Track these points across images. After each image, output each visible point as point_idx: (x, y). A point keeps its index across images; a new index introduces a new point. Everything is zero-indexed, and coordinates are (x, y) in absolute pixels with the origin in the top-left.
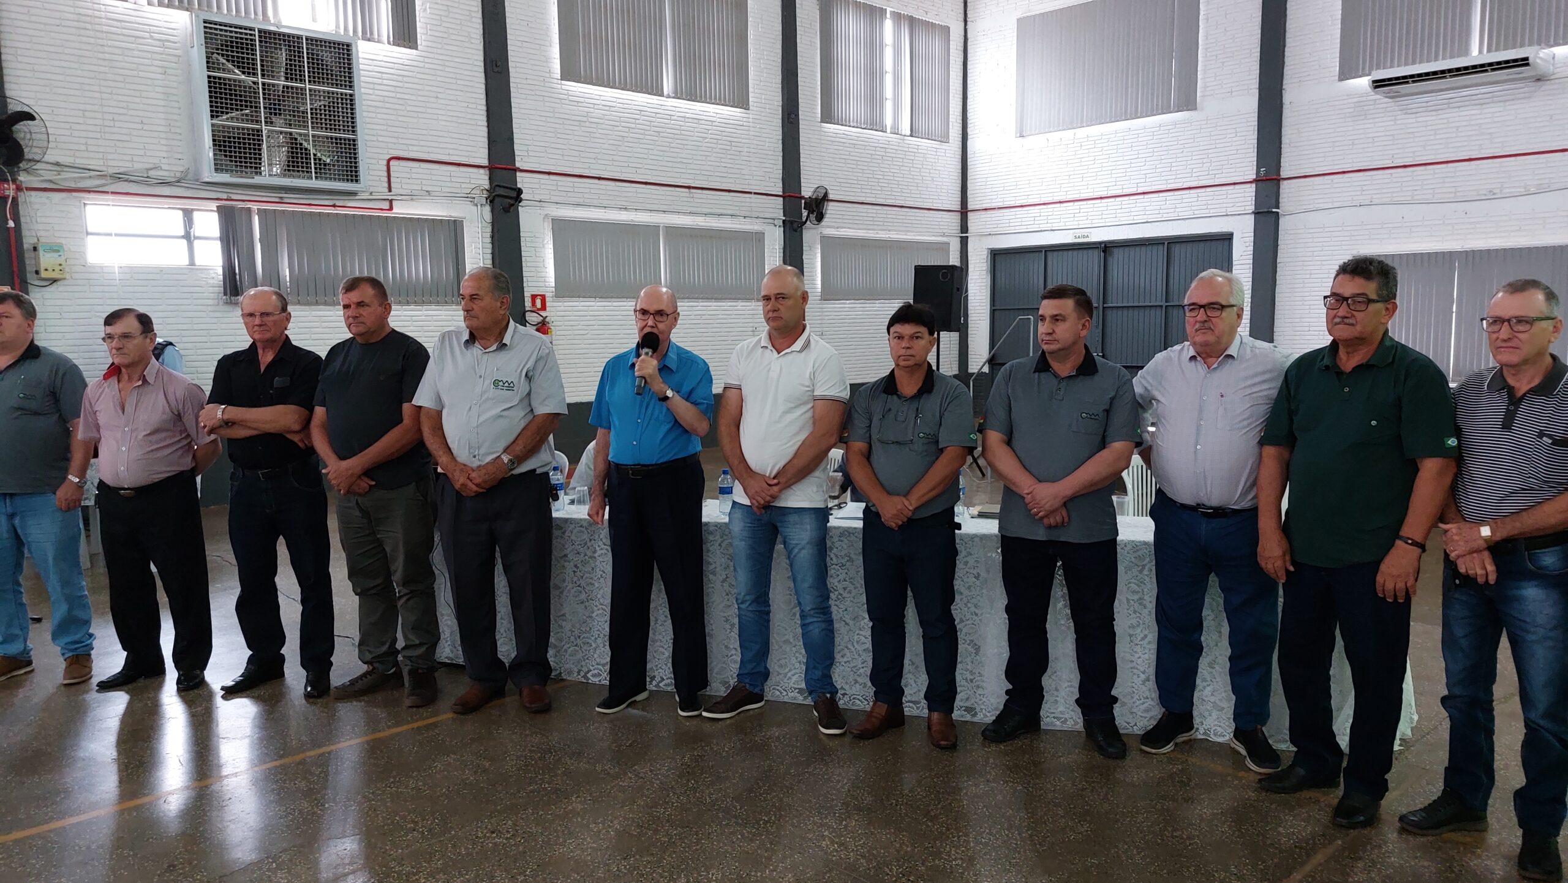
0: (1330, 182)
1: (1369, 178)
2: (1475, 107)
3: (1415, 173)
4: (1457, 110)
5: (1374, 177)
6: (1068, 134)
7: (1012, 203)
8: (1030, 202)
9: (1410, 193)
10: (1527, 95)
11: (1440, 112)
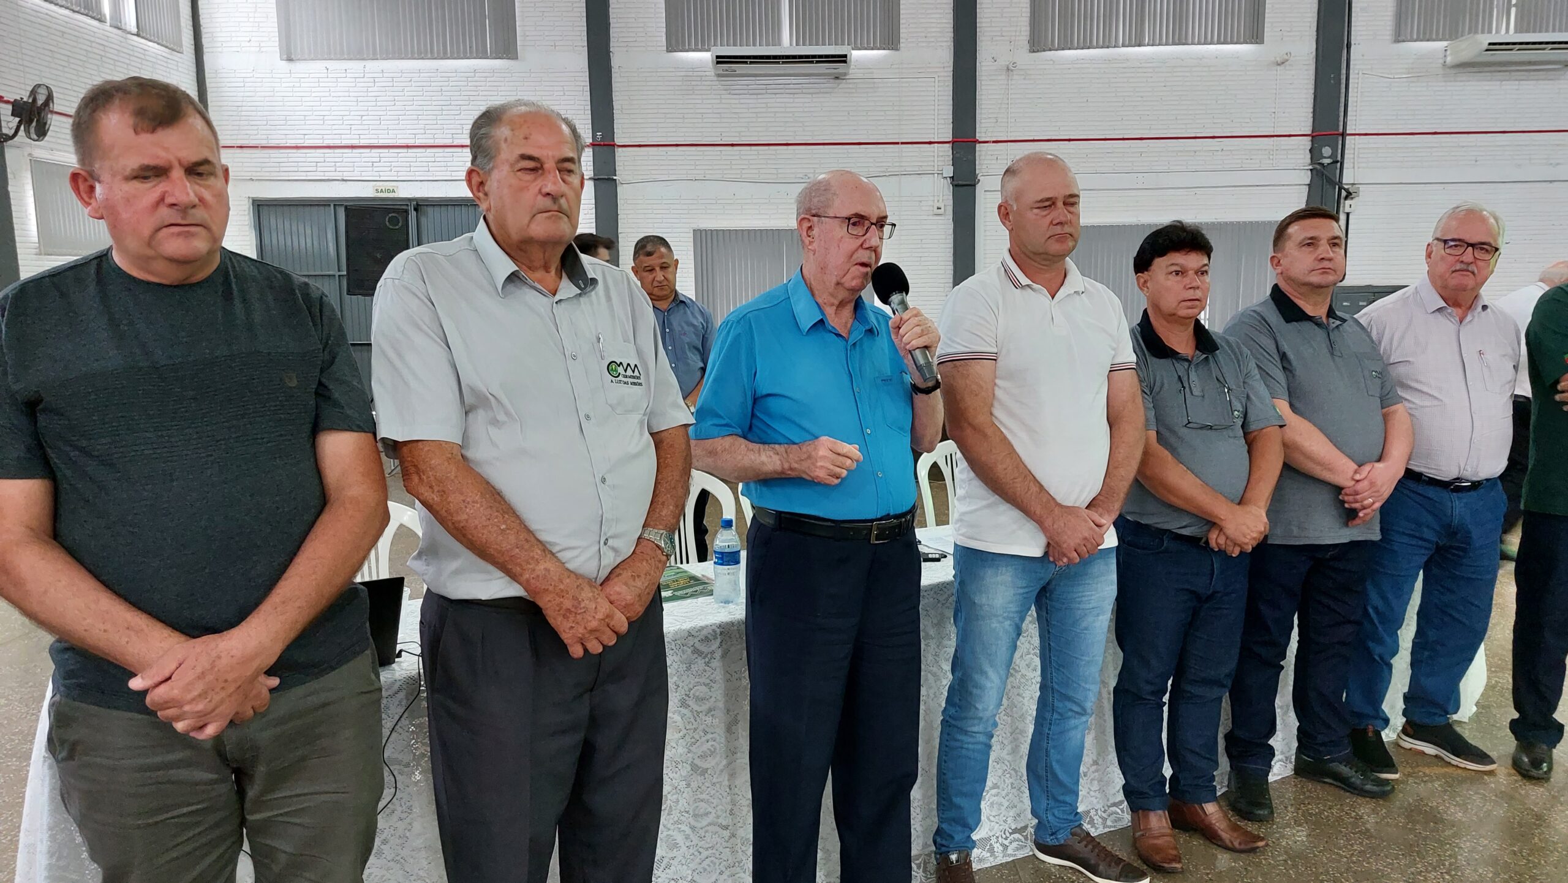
0: (664, 153)
1: (701, 153)
2: (788, 96)
3: (742, 153)
4: (774, 96)
5: (706, 153)
6: (355, 66)
7: (282, 143)
8: (307, 143)
9: (739, 172)
10: (828, 90)
11: (759, 96)
